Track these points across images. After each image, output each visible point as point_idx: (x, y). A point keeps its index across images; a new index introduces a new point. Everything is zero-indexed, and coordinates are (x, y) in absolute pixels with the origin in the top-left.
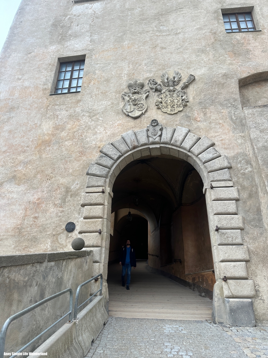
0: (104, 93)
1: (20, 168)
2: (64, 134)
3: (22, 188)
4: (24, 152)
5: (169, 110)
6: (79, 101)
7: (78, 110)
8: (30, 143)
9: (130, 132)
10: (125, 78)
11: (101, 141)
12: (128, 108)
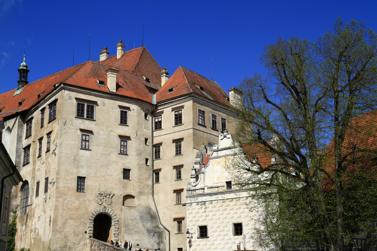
0: (92, 194)
1: (72, 216)
2: (82, 206)
3: (73, 221)
4: (72, 210)
5: (108, 203)
6: (85, 196)
7: (85, 199)
8: (73, 208)
9: (99, 208)
10: (97, 190)
11: (92, 210)
12: (99, 201)
